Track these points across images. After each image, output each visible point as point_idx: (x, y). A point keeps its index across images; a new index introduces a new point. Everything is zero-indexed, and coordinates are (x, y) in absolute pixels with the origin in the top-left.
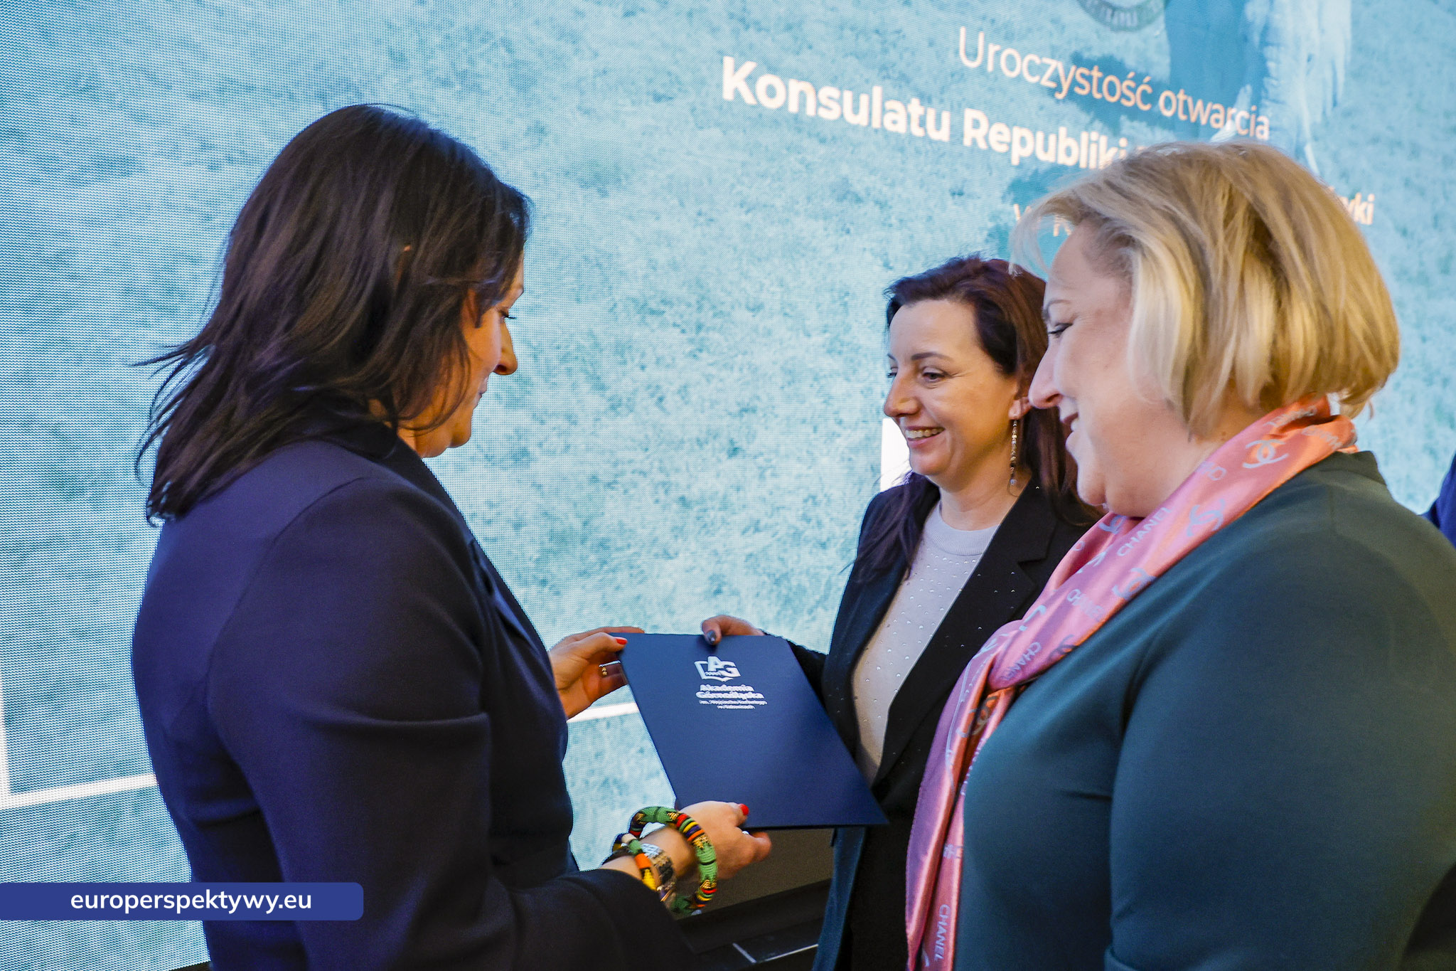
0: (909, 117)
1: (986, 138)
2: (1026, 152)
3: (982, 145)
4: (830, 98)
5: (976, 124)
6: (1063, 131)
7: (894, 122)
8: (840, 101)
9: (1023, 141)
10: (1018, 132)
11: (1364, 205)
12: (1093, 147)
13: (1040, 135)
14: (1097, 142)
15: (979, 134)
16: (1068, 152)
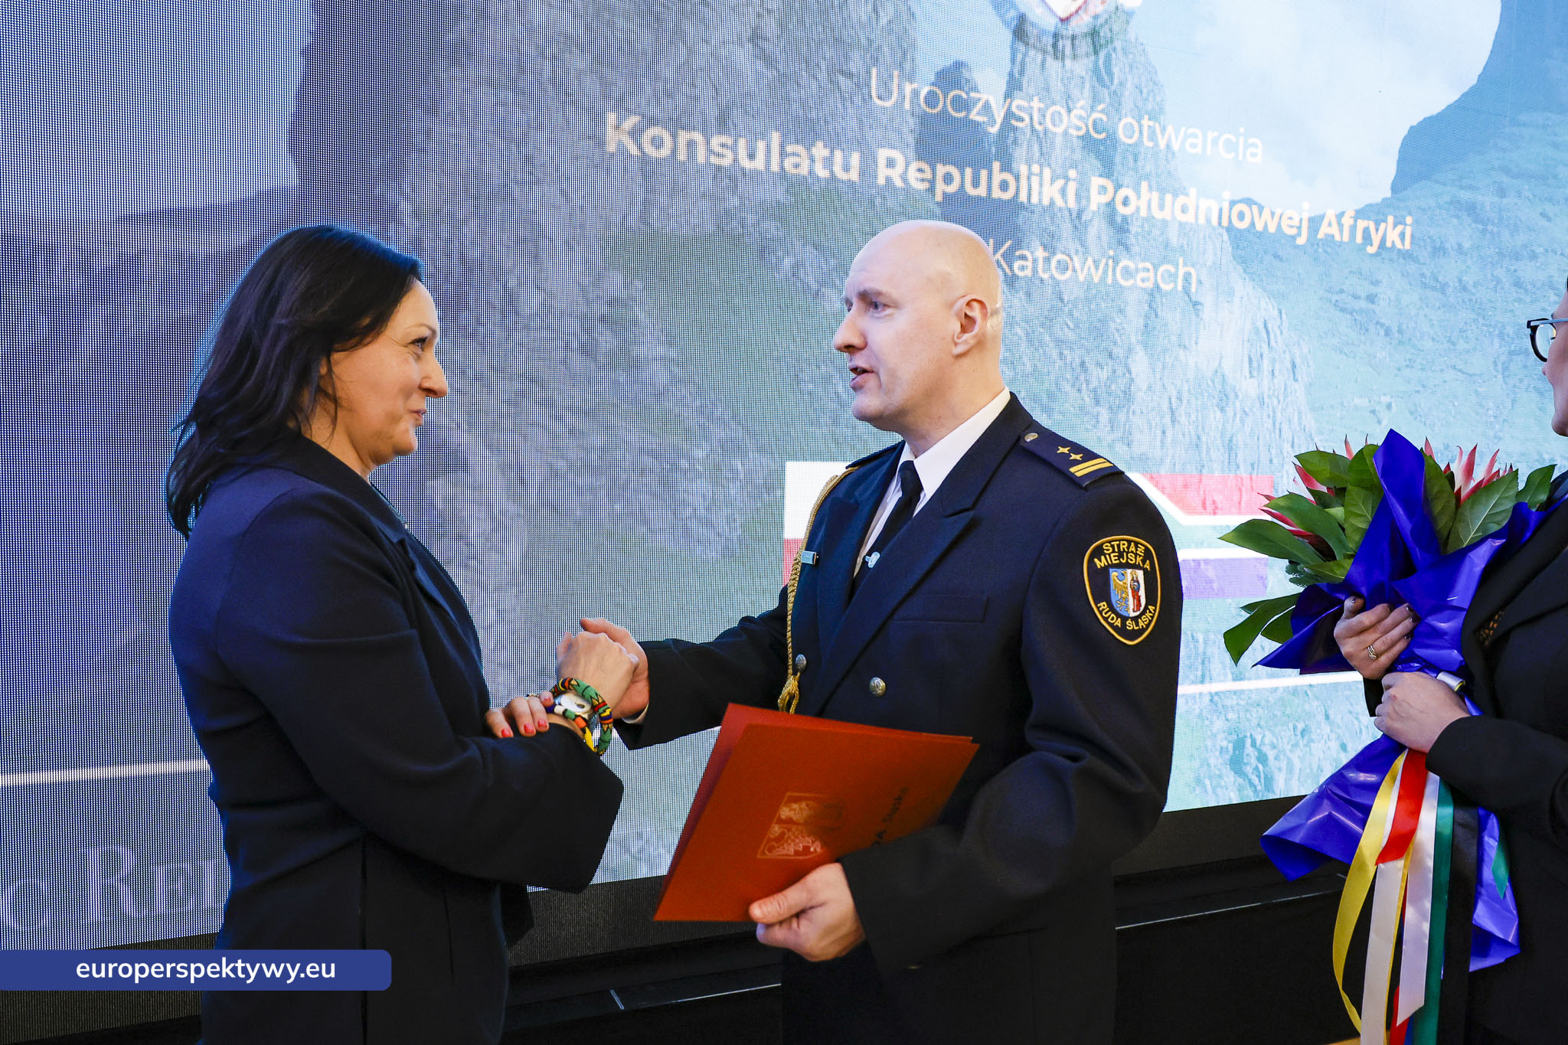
0: (812, 160)
1: (904, 178)
2: (952, 189)
3: (899, 183)
4: (723, 145)
5: (891, 163)
6: (996, 165)
7: (797, 166)
8: (734, 149)
9: (948, 179)
10: (941, 170)
11: (1400, 228)
12: (1035, 180)
13: (968, 171)
14: (1041, 174)
15: (895, 174)
16: (1004, 186)
